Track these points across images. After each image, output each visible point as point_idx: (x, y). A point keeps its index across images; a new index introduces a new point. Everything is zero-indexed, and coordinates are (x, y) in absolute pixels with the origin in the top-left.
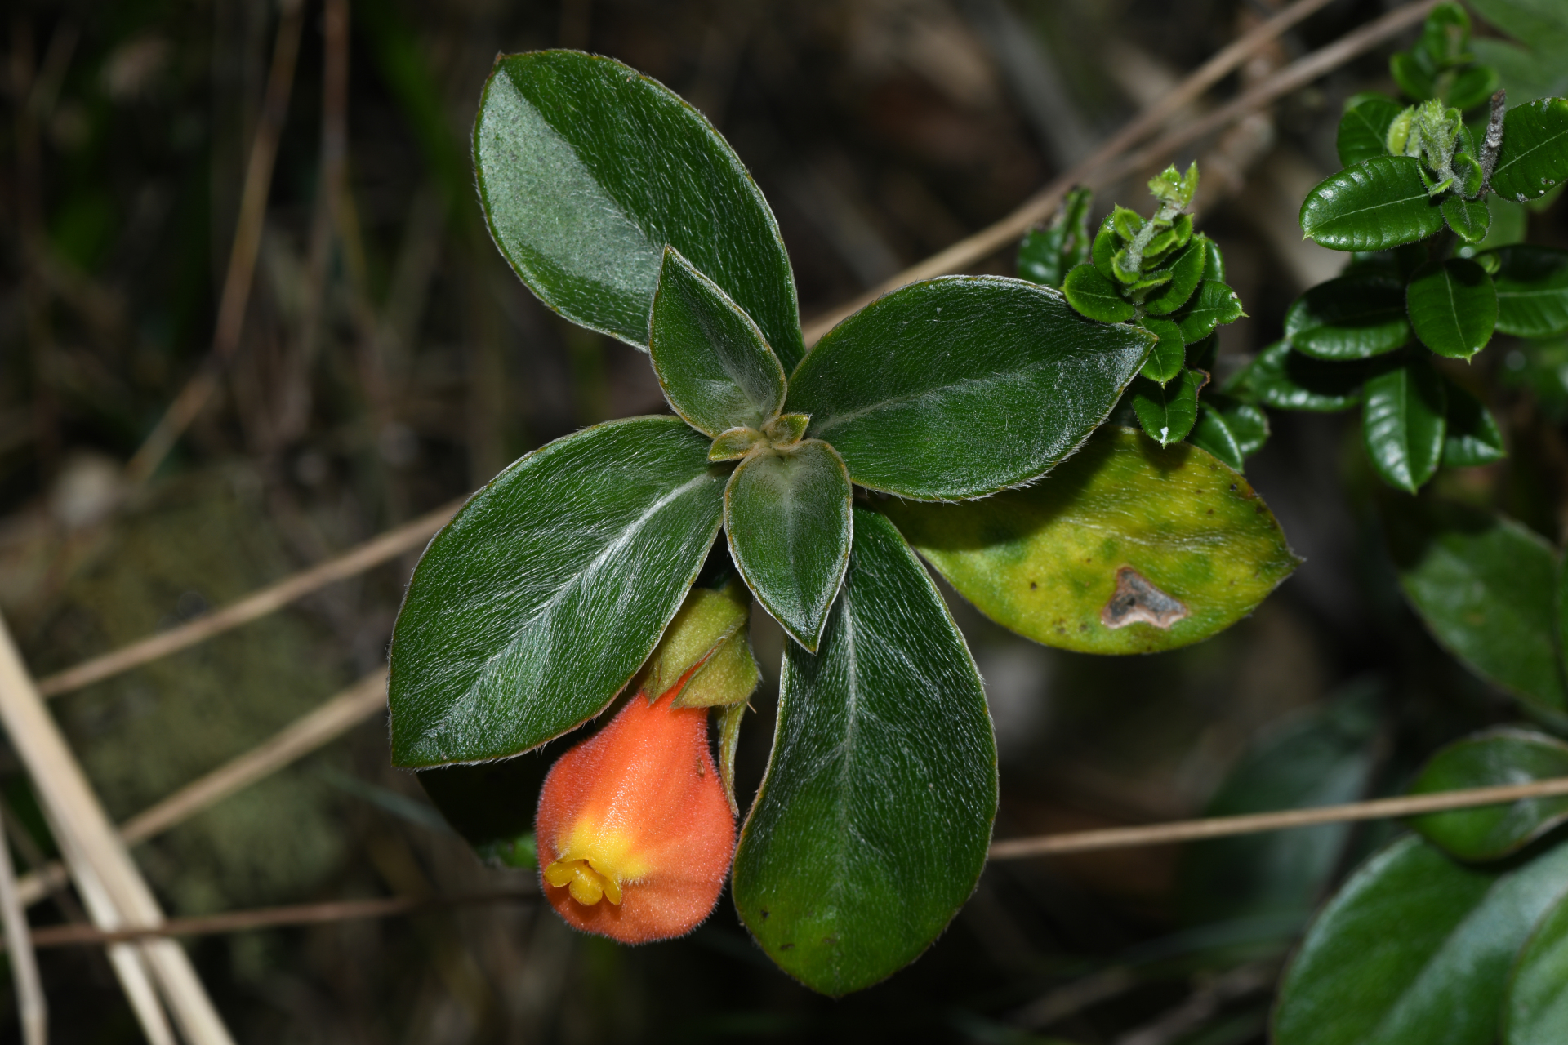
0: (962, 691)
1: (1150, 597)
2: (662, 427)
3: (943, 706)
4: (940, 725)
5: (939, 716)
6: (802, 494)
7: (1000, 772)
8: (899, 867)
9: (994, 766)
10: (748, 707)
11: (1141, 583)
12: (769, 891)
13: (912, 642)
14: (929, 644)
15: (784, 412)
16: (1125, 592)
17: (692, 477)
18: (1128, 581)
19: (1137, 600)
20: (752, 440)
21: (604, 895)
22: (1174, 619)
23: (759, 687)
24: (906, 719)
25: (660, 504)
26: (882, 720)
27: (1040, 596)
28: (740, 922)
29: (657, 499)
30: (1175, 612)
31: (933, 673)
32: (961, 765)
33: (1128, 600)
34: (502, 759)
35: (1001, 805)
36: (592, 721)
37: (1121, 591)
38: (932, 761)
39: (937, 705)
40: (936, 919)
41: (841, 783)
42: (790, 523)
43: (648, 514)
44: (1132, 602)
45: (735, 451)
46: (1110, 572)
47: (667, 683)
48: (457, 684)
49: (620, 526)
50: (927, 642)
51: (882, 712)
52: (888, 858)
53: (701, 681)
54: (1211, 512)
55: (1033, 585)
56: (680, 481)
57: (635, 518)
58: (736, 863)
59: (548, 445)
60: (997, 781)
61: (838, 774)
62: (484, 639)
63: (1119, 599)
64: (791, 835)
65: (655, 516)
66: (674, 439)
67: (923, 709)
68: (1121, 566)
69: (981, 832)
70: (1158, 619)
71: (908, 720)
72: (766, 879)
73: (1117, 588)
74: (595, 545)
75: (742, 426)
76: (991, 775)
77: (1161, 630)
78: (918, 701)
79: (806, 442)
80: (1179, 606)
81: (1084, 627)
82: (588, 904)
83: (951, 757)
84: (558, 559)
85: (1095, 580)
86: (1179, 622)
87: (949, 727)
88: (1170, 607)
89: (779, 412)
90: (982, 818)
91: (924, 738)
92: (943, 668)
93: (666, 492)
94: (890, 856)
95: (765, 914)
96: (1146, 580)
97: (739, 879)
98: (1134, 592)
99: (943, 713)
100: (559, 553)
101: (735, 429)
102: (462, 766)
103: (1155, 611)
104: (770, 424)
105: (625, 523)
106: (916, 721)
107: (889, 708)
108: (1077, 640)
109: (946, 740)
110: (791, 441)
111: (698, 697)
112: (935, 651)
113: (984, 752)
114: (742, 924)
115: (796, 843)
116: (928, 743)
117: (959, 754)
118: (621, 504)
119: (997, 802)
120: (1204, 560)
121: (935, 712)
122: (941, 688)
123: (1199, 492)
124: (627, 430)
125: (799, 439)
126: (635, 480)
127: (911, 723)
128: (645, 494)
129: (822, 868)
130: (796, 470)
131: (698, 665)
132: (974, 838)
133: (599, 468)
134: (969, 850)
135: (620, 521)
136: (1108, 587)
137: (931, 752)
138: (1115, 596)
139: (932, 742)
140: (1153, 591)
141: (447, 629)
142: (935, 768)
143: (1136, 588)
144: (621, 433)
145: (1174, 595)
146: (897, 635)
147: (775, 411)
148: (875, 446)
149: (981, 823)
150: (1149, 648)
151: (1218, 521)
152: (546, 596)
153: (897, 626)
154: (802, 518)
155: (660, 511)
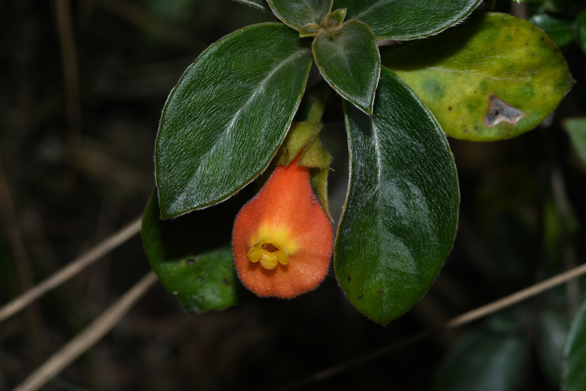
0: (436, 142)
1: (505, 109)
2: (273, 28)
3: (426, 154)
4: (425, 164)
5: (425, 160)
6: (348, 46)
7: (459, 181)
8: (412, 245)
9: (456, 179)
10: (330, 170)
11: (500, 103)
12: (351, 265)
13: (407, 124)
14: (416, 122)
15: (333, 10)
16: (493, 108)
17: (289, 55)
18: (494, 102)
19: (500, 112)
20: (317, 29)
21: (278, 262)
22: (518, 119)
23: (332, 161)
24: (407, 166)
25: (275, 70)
26: (395, 169)
27: (453, 113)
28: (338, 284)
29: (274, 67)
30: (518, 115)
31: (420, 137)
32: (439, 183)
33: (495, 112)
34: (217, 203)
35: (461, 199)
36: (261, 175)
37: (492, 108)
38: (423, 185)
39: (423, 154)
40: (434, 269)
41: (378, 206)
42: (346, 60)
43: (271, 74)
44: (497, 113)
45: (312, 33)
46: (486, 98)
47: (292, 157)
48: (189, 170)
49: (258, 81)
50: (414, 121)
51: (395, 165)
52: (406, 242)
53: (307, 155)
54: (533, 54)
55: (450, 109)
56: (283, 57)
57: (264, 77)
58: (336, 248)
59: (220, 39)
60: (458, 186)
61: (376, 202)
62: (200, 144)
63: (491, 112)
64: (358, 235)
65: (274, 75)
66: (279, 35)
67: (416, 158)
68: (490, 94)
69: (453, 216)
70: (510, 119)
71: (409, 166)
72: (349, 259)
73: (490, 106)
74: (247, 92)
75: (312, 22)
76: (455, 183)
77: (511, 125)
78: (413, 154)
79: (345, 23)
80: (519, 112)
81: (476, 128)
82: (271, 269)
83: (433, 180)
84: (231, 99)
85: (479, 103)
86: (520, 120)
87: (430, 164)
88: (515, 113)
89: (330, 11)
90: (453, 207)
91: (418, 173)
92: (424, 133)
93: (277, 63)
94: (407, 240)
95: (350, 279)
96: (502, 101)
97: (337, 257)
98: (497, 108)
99: (427, 158)
100: (231, 96)
101: (310, 24)
102: (197, 210)
103: (508, 116)
104: (325, 19)
105: (261, 79)
106: (412, 165)
107: (398, 162)
108: (474, 135)
109: (430, 172)
110: (338, 24)
111: (307, 163)
112: (419, 125)
113: (451, 172)
114: (339, 285)
115: (361, 240)
116: (420, 176)
117: (437, 177)
118: (258, 69)
119: (460, 198)
120: (528, 85)
121: (422, 158)
122: (424, 144)
123: (527, 44)
124: (257, 30)
125: (342, 23)
126: (263, 57)
127: (410, 168)
128: (268, 65)
129: (374, 253)
130: (341, 39)
131: (305, 146)
132: (450, 219)
133: (246, 51)
134: (448, 226)
135: (258, 78)
136: (485, 106)
137: (422, 180)
138: (489, 110)
139: (422, 175)
140: (507, 106)
141: (182, 141)
142: (425, 189)
143: (498, 105)
144: (254, 31)
145: (517, 107)
146: (398, 122)
147: (328, 10)
148: (378, 22)
149: (453, 211)
150: (508, 135)
151: (536, 60)
152: (227, 121)
153: (398, 118)
154: (351, 57)
155: (276, 72)
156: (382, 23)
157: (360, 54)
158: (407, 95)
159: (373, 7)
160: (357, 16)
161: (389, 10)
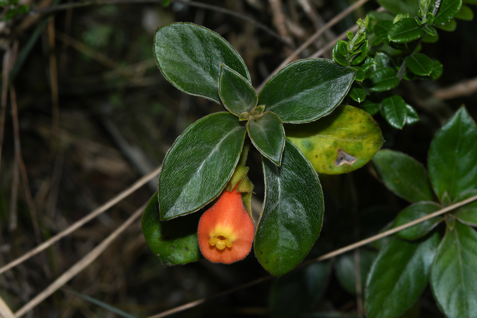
0: (312, 179)
1: (346, 156)
2: (224, 115)
3: (306, 185)
4: (305, 191)
6: (266, 126)
7: (324, 200)
8: (296, 234)
9: (322, 199)
10: (253, 193)
11: (344, 153)
12: (262, 245)
13: (296, 168)
14: (301, 167)
15: (258, 105)
16: (340, 156)
17: (232, 129)
18: (340, 153)
19: (343, 158)
20: (248, 116)
21: (226, 246)
22: (353, 162)
23: (254, 188)
24: (295, 191)
25: (225, 138)
26: (288, 192)
27: (318, 159)
28: (255, 256)
29: (224, 136)
30: (353, 160)
31: (303, 176)
32: (313, 201)
33: (341, 158)
34: (192, 213)
35: (325, 210)
36: (217, 197)
37: (339, 156)
38: (304, 201)
39: (304, 185)
40: (308, 247)
41: (278, 213)
42: (265, 134)
43: (222, 140)
44: (342, 159)
45: (246, 118)
46: (336, 150)
47: (233, 187)
48: (177, 194)
49: (215, 144)
50: (300, 167)
51: (288, 190)
52: (293, 232)
53: (241, 185)
54: (364, 127)
55: (317, 156)
56: (229, 131)
57: (218, 142)
58: (255, 236)
59: (196, 122)
60: (324, 203)
61: (277, 210)
62: (183, 180)
63: (338, 158)
64: (267, 229)
65: (224, 141)
66: (227, 118)
67: (300, 187)
68: (339, 148)
69: (320, 219)
70: (349, 162)
72: (262, 242)
73: (338, 155)
74: (209, 150)
75: (246, 112)
76: (322, 201)
77: (350, 165)
78: (299, 185)
79: (264, 113)
80: (354, 158)
81: (330, 167)
82: (221, 249)
83: (309, 199)
84: (201, 155)
85: (332, 153)
86: (354, 163)
87: (308, 190)
88: (352, 159)
89: (256, 106)
90: (320, 214)
91: (301, 195)
92: (306, 173)
93: (226, 134)
94: (294, 232)
95: (262, 253)
96: (345, 152)
97: (256, 242)
98: (342, 156)
99: (306, 187)
100: (201, 153)
101: (244, 113)
102: (181, 216)
103: (348, 160)
104: (253, 110)
105: (217, 143)
106: (298, 191)
107: (290, 189)
108: (329, 171)
109: (308, 195)
110: (260, 113)
111: (241, 190)
112: (303, 169)
113: (320, 195)
114: (256, 256)
115: (268, 231)
116: (302, 197)
117: (312, 198)
118: (216, 137)
119: (324, 209)
120: (360, 143)
121: (304, 187)
122: (305, 179)
123: (360, 122)
124: (216, 116)
125: (262, 113)
126: (218, 131)
128: (220, 135)
129: (275, 238)
130: (262, 122)
131: (241, 181)
132: (318, 221)
133: (209, 127)
134: (317, 225)
135: (215, 143)
136: (335, 155)
137: (303, 199)
138: (338, 157)
139: (303, 196)
140: (347, 155)
141: (173, 178)
142: (304, 203)
143: (343, 154)
144: (214, 117)
145: (353, 155)
146: (291, 167)
147: (255, 105)
148: (282, 112)
149: (320, 216)
150: (348, 171)
151: (365, 130)
152: (198, 166)
153: (291, 164)
154: (268, 133)
155: (225, 139)
156: (284, 113)
157: (273, 131)
158: (297, 152)
159: (279, 103)
160: (270, 108)
161: (288, 105)
